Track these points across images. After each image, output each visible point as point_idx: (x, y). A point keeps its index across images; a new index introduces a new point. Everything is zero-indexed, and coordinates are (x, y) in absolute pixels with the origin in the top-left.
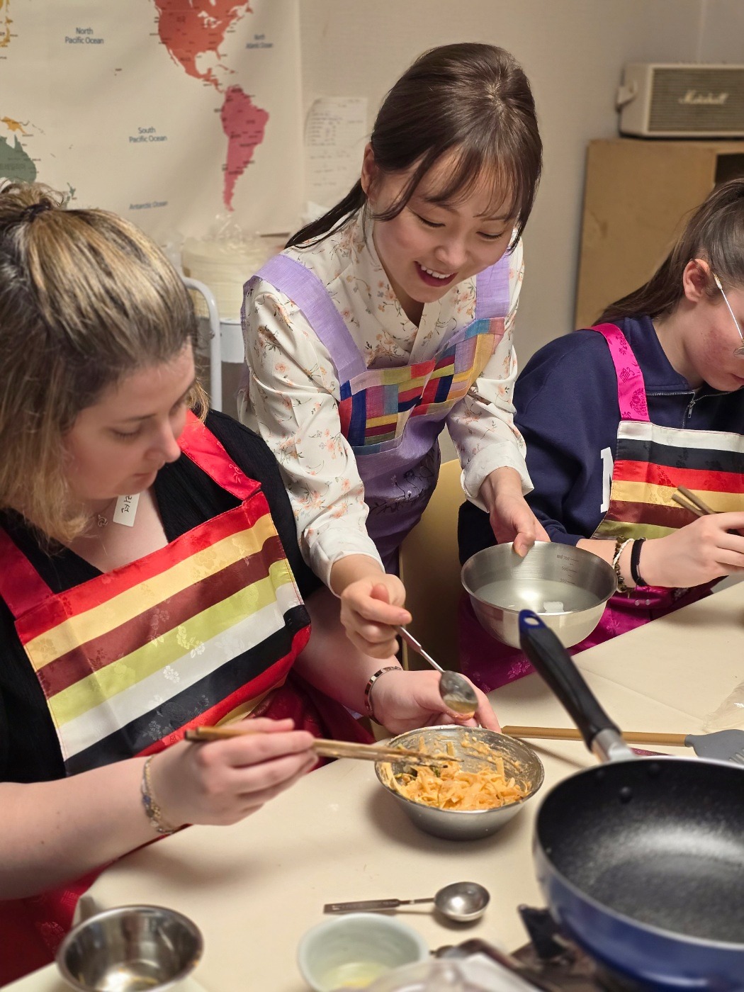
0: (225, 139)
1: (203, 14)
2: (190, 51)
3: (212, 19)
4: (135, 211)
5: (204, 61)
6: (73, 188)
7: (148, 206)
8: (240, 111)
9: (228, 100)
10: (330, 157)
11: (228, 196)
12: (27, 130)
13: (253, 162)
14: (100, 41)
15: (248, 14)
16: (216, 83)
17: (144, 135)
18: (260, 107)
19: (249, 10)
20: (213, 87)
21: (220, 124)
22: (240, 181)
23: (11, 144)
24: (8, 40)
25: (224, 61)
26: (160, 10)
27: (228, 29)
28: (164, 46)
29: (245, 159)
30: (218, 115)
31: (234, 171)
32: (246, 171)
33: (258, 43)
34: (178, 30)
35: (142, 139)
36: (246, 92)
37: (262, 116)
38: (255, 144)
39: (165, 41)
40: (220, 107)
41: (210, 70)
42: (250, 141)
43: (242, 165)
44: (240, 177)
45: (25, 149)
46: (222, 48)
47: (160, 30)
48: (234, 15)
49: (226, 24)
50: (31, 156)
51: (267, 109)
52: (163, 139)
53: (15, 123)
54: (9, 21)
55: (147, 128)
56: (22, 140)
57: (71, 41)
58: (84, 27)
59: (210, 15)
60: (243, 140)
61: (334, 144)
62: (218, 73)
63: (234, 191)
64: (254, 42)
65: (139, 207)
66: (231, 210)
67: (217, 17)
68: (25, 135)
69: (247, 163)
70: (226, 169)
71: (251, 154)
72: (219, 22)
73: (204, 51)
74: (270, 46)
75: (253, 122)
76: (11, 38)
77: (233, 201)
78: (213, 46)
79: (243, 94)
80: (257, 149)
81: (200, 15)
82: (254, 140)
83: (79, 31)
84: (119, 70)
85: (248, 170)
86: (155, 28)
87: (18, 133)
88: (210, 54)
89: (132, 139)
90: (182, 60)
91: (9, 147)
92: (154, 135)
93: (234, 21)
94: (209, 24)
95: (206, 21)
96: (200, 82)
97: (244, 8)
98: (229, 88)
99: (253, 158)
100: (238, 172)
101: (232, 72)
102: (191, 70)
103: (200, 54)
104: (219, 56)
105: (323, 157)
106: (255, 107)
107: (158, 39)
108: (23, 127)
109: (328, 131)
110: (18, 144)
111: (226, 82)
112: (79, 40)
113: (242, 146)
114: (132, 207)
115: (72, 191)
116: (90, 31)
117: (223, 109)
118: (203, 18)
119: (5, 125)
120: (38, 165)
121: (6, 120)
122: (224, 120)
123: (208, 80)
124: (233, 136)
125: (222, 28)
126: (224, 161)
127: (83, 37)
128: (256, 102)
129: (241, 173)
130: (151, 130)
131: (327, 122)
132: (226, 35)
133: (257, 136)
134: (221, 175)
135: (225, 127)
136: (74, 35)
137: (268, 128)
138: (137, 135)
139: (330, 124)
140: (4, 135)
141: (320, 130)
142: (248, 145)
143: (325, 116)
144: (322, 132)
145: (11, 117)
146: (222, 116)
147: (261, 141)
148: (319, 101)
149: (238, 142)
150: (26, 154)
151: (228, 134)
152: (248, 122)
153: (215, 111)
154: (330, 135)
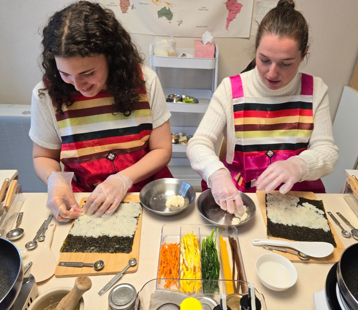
0: (228, 11)
4: (198, 28)
6: (182, 20)
7: (202, 27)
8: (233, 4)
11: (227, 26)
12: (172, 6)
13: (236, 18)
17: (203, 9)
18: (240, 3)
21: (226, 7)
22: (231, 23)
23: (167, 8)
29: (234, 17)
30: (225, 4)
31: (229, 20)
32: (233, 20)
35: (202, 10)
37: (241, 6)
38: (238, 13)
40: (226, 2)
42: (235, 12)
43: (232, 18)
44: (231, 22)
45: (171, 10)
50: (172, 12)
51: (242, 4)
52: (208, 10)
53: (169, 4)
56: (170, 8)
60: (233, 12)
63: (229, 25)
65: (199, 27)
66: (228, 30)
69: (234, 18)
70: (227, 19)
71: (236, 15)
75: (237, 7)
77: (229, 28)
80: (238, 15)
82: (237, 12)
85: (234, 20)
87: (170, 6)
89: (200, 10)
91: (166, 9)
92: (206, 9)
99: (236, 17)
100: (231, 20)
105: (260, 18)
106: (239, 3)
108: (171, 5)
109: (262, 11)
110: (169, 9)
113: (233, 13)
114: (197, 27)
115: (182, 21)
117: (227, 3)
119: (166, 4)
120: (174, 14)
121: (167, 3)
122: (227, 6)
124: (230, 11)
126: (227, 17)
129: (232, 20)
130: (205, 7)
131: (262, 8)
133: (238, 11)
134: (226, 21)
135: (227, 8)
137: (242, 9)
138: (201, 8)
139: (263, 9)
140: (166, 6)
141: (260, 10)
142: (235, 13)
143: (261, 7)
144: (260, 11)
145: (168, 2)
146: (226, 5)
147: (239, 12)
148: (259, 2)
149: (232, 12)
150: (171, 12)
151: (228, 10)
152: (236, 7)
153: (224, 3)
154: (263, 12)
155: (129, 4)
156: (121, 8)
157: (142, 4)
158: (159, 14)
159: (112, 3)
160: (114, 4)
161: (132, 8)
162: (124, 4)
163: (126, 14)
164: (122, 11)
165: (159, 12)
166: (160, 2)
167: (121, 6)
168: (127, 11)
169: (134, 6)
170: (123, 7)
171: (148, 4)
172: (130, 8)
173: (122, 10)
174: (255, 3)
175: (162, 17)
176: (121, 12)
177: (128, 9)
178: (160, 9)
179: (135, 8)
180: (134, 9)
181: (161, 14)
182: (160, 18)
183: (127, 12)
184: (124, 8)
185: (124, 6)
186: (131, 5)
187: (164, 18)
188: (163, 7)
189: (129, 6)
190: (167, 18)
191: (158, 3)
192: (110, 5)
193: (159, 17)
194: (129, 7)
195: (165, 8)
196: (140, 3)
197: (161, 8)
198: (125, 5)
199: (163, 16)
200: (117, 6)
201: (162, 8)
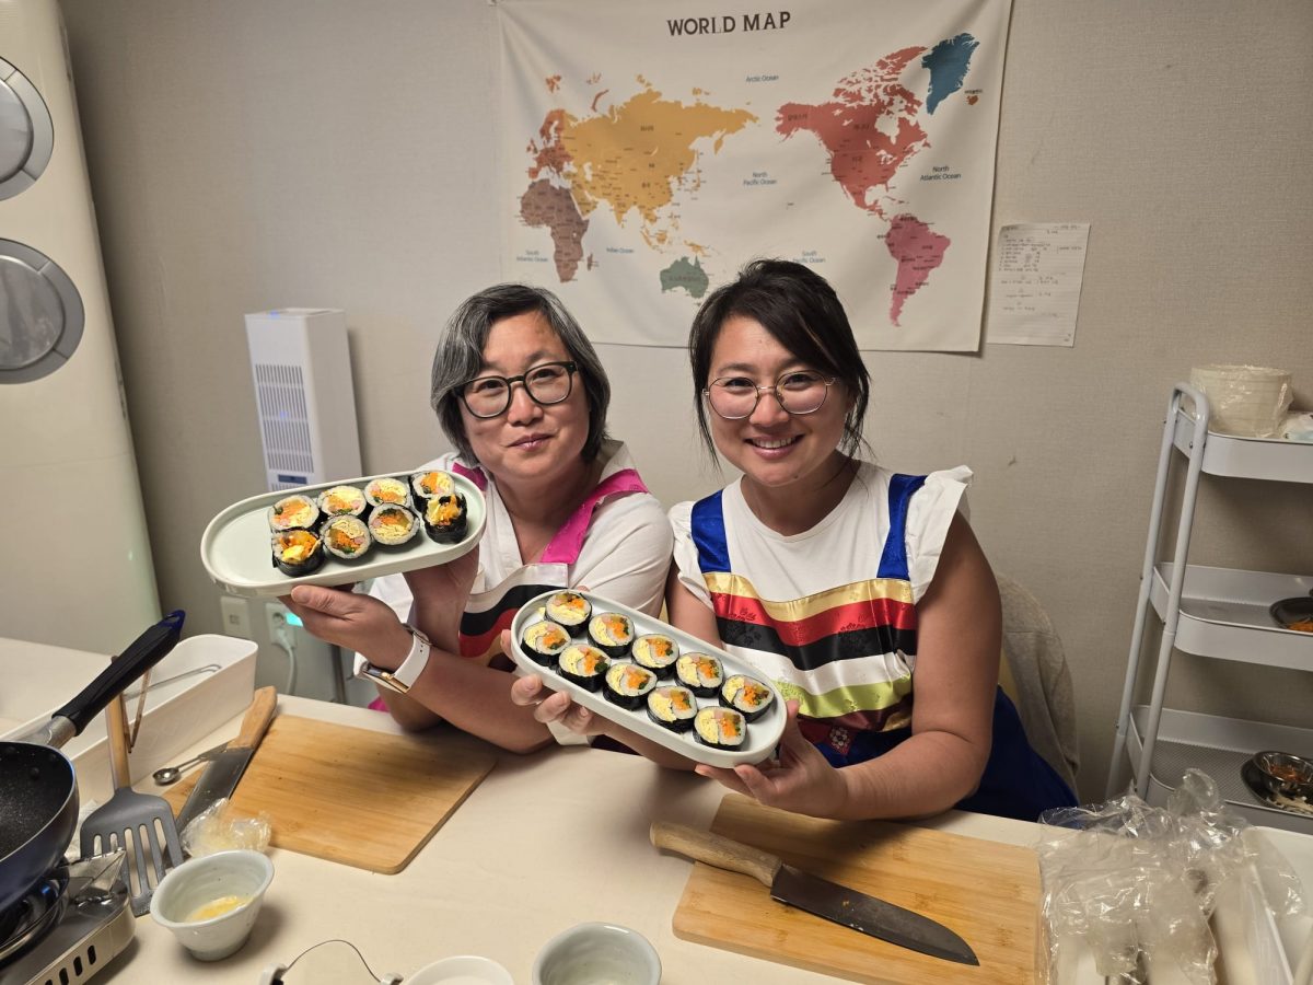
0: (895, 263)
1: (883, 152)
2: (863, 186)
3: (890, 156)
5: (874, 193)
8: (913, 238)
9: (896, 227)
10: (1029, 282)
11: (895, 313)
12: (706, 252)
13: (927, 284)
14: (773, 182)
15: (926, 148)
16: (881, 213)
17: (808, 257)
18: (939, 234)
19: (926, 145)
20: (877, 215)
21: (886, 248)
22: (910, 301)
23: (692, 262)
24: (698, 186)
25: (892, 193)
26: (832, 152)
27: (902, 164)
28: (838, 183)
29: (918, 281)
30: (883, 240)
31: (903, 291)
32: (918, 291)
33: (938, 173)
34: (854, 168)
36: (920, 220)
37: (943, 242)
38: (932, 267)
39: (839, 178)
40: (885, 234)
41: (876, 202)
42: (924, 265)
43: (914, 286)
44: (910, 297)
45: (702, 267)
46: (891, 182)
47: (833, 170)
48: (911, 150)
49: (901, 159)
50: (706, 272)
51: (948, 236)
52: (822, 261)
53: (698, 247)
54: (699, 171)
55: (810, 251)
56: (700, 260)
57: (748, 183)
58: (759, 172)
59: (888, 153)
60: (917, 264)
61: (1036, 270)
62: (884, 204)
63: (902, 309)
64: (932, 174)
66: (898, 325)
67: (894, 155)
68: (705, 256)
69: (919, 285)
70: (895, 289)
71: (926, 276)
72: (895, 159)
73: (875, 185)
74: (956, 176)
75: (931, 247)
76: (702, 185)
77: (901, 319)
78: (884, 180)
79: (917, 222)
80: (932, 272)
81: (878, 154)
82: (930, 264)
83: (755, 175)
84: (791, 204)
85: (921, 291)
86: (828, 168)
87: (699, 254)
88: (881, 187)
90: (854, 194)
91: (689, 264)
92: (816, 257)
93: (909, 156)
94: (885, 161)
95: (883, 159)
96: (866, 212)
97: (923, 142)
98: (896, 217)
99: (927, 281)
100: (910, 291)
101: (901, 202)
102: (860, 203)
103: (871, 187)
104: (887, 189)
105: (1020, 282)
106: (934, 234)
107: (832, 177)
108: (704, 250)
109: (1028, 257)
110: (697, 262)
111: (892, 211)
112: (755, 182)
113: (915, 268)
116: (764, 174)
117: (888, 235)
118: (881, 156)
119: (690, 248)
121: (692, 245)
122: (890, 245)
123: (872, 210)
124: (903, 260)
125: (896, 163)
126: (894, 283)
127: (759, 179)
128: (935, 229)
129: (912, 293)
130: (814, 253)
131: (1028, 248)
132: (899, 170)
133: (936, 260)
134: (890, 294)
135: (892, 252)
136: (750, 178)
137: (947, 253)
139: (1033, 250)
140: (687, 255)
141: (1018, 256)
142: (923, 268)
143: (1025, 242)
144: (1021, 258)
145: (697, 243)
146: (886, 242)
147: (938, 265)
148: (1013, 228)
149: (910, 265)
150: (702, 271)
151: (897, 258)
152: (924, 248)
153: (879, 237)
154: (1032, 261)
155: (581, 255)
156: (558, 267)
157: (616, 251)
158: (663, 281)
159: (531, 253)
160: (540, 256)
161: (589, 266)
162: (566, 254)
163: (571, 282)
164: (561, 277)
165: (664, 273)
166: (670, 242)
167: (557, 261)
168: (573, 274)
169: (594, 259)
170: (562, 264)
171: (631, 251)
172: (582, 265)
173: (559, 271)
174: (997, 231)
175: (674, 289)
176: (558, 279)
177: (576, 268)
178: (668, 266)
179: (597, 266)
180: (592, 268)
181: (671, 279)
182: (667, 291)
183: (574, 277)
184: (566, 266)
185: (565, 259)
186: (586, 256)
187: (680, 290)
188: (679, 260)
189: (579, 259)
190: (688, 292)
191: (663, 247)
192: (525, 259)
193: (664, 289)
194: (579, 263)
195: (685, 259)
196: (608, 250)
197: (672, 262)
198: (572, 257)
199: (676, 286)
200: (545, 260)
201: (676, 262)
